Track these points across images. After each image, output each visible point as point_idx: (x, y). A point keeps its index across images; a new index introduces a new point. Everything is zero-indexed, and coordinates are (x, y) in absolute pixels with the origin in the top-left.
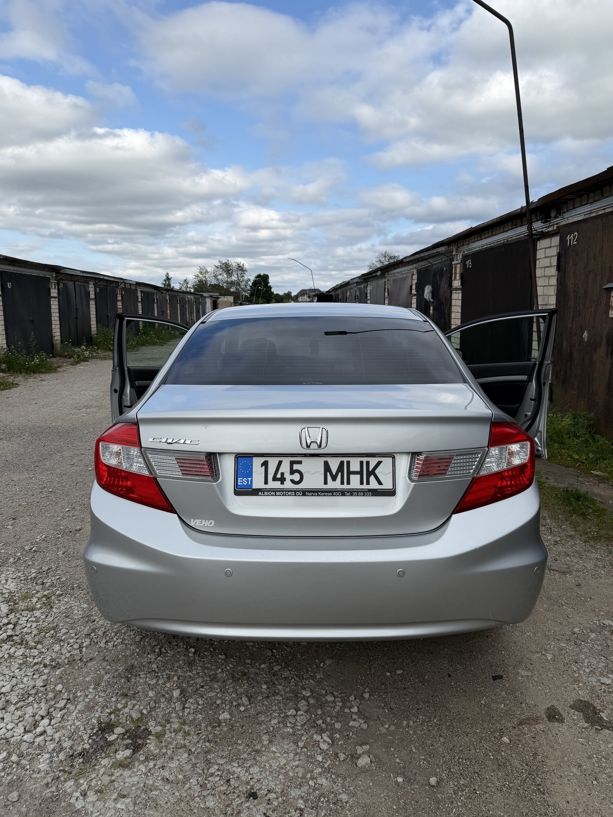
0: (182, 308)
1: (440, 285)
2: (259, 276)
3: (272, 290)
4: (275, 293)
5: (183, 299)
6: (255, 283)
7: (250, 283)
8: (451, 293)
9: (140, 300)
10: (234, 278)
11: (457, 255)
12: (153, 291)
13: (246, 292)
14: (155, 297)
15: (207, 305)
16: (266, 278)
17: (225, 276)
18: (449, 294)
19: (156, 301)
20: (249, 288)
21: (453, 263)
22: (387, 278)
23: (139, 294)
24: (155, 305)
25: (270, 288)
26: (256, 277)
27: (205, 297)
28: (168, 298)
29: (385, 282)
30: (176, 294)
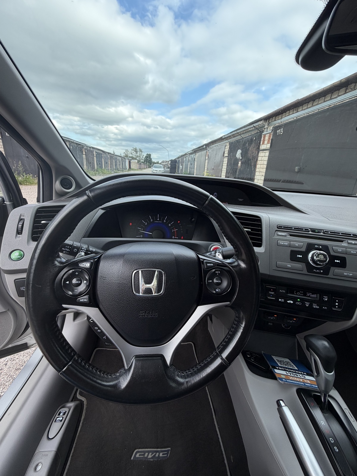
0: (116, 162)
1: (248, 149)
2: (148, 154)
3: (152, 160)
4: (153, 161)
5: (116, 158)
6: (146, 157)
7: (144, 157)
8: (258, 153)
9: (95, 156)
10: (138, 154)
11: (267, 128)
12: (102, 153)
13: (142, 160)
14: (103, 156)
15: (126, 162)
16: (150, 155)
17: (135, 153)
18: (257, 154)
19: (103, 157)
20: (144, 158)
21: (263, 134)
22: (208, 149)
23: (95, 153)
24: (103, 159)
25: (151, 159)
26: (147, 155)
27: (126, 159)
28: (109, 157)
29: (206, 151)
30: (113, 155)
